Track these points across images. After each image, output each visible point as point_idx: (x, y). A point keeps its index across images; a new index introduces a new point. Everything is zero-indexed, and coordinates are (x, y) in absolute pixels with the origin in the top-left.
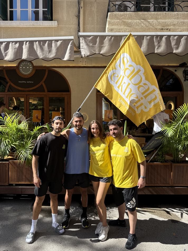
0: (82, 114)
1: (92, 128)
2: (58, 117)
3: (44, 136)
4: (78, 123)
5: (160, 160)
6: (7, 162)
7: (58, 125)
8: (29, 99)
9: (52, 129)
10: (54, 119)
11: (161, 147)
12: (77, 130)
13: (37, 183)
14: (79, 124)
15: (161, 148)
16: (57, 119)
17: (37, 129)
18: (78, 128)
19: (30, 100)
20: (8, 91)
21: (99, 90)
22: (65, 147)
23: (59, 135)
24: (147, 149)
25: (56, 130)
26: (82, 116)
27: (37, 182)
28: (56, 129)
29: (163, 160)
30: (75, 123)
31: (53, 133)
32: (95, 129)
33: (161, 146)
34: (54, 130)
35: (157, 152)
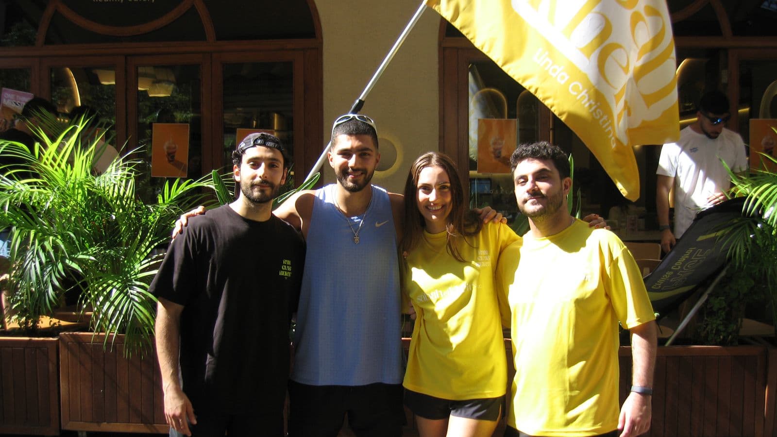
0: (372, 123)
1: (419, 185)
2: (258, 135)
3: (201, 221)
4: (352, 162)
5: (718, 332)
6: (51, 339)
7: (261, 171)
8: (137, 75)
9: (233, 189)
10: (242, 145)
11: (725, 277)
12: (347, 193)
13: (181, 415)
14: (359, 166)
15: (721, 282)
16: (254, 145)
17: (173, 196)
18: (350, 184)
19: (140, 80)
20: (48, 41)
21: (448, 18)
22: (289, 269)
23: (262, 218)
24: (662, 285)
25: (249, 192)
26: (371, 131)
27: (178, 412)
28: (253, 186)
29: (730, 334)
30: (337, 161)
31: (239, 206)
32: (434, 191)
33: (723, 274)
34: (242, 194)
35: (707, 301)
